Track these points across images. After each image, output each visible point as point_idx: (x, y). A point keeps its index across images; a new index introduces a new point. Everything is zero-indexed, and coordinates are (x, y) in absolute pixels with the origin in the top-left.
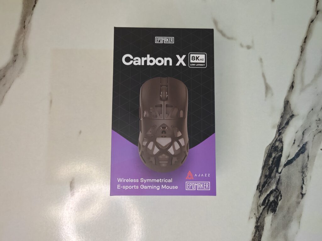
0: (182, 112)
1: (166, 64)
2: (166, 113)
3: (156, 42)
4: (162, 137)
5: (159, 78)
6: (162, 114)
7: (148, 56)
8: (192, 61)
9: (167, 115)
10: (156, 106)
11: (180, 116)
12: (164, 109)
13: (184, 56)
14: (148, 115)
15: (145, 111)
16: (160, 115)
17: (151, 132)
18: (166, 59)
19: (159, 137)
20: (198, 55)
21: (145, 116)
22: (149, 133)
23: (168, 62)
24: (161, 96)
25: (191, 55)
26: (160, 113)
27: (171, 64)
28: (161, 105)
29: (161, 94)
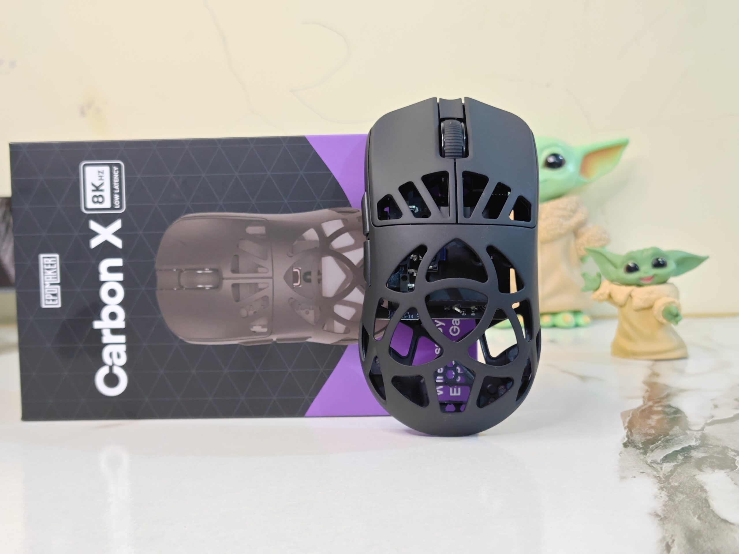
0: (251, 230)
1: (120, 276)
2: (256, 272)
3: (58, 304)
4: (320, 281)
5: (158, 293)
6: (256, 284)
7: (97, 325)
8: (107, 204)
9: (260, 270)
10: (238, 300)
11: (262, 235)
12: (242, 279)
13: (94, 226)
14: (263, 321)
15: (252, 330)
16: (261, 290)
17: (307, 313)
18: (104, 275)
19: (320, 290)
20: (89, 188)
21: (265, 330)
22: (311, 316)
23: (112, 270)
24: (208, 287)
25: (90, 205)
26: (255, 288)
27: (118, 262)
28: (234, 286)
29: (203, 289)
